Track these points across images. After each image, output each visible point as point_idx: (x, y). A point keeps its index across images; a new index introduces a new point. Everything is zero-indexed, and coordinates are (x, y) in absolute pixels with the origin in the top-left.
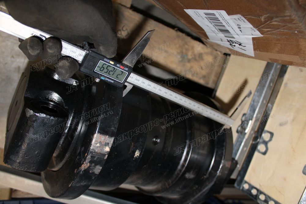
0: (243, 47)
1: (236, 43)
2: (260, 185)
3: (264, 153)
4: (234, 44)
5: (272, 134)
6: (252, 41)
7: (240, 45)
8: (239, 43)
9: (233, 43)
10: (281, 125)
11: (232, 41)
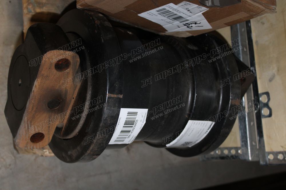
0: (199, 25)
1: (192, 24)
2: (282, 147)
3: (270, 115)
4: (191, 26)
5: (267, 94)
6: (203, 17)
7: (196, 24)
8: (194, 23)
9: (189, 25)
10: (270, 80)
11: (187, 24)
